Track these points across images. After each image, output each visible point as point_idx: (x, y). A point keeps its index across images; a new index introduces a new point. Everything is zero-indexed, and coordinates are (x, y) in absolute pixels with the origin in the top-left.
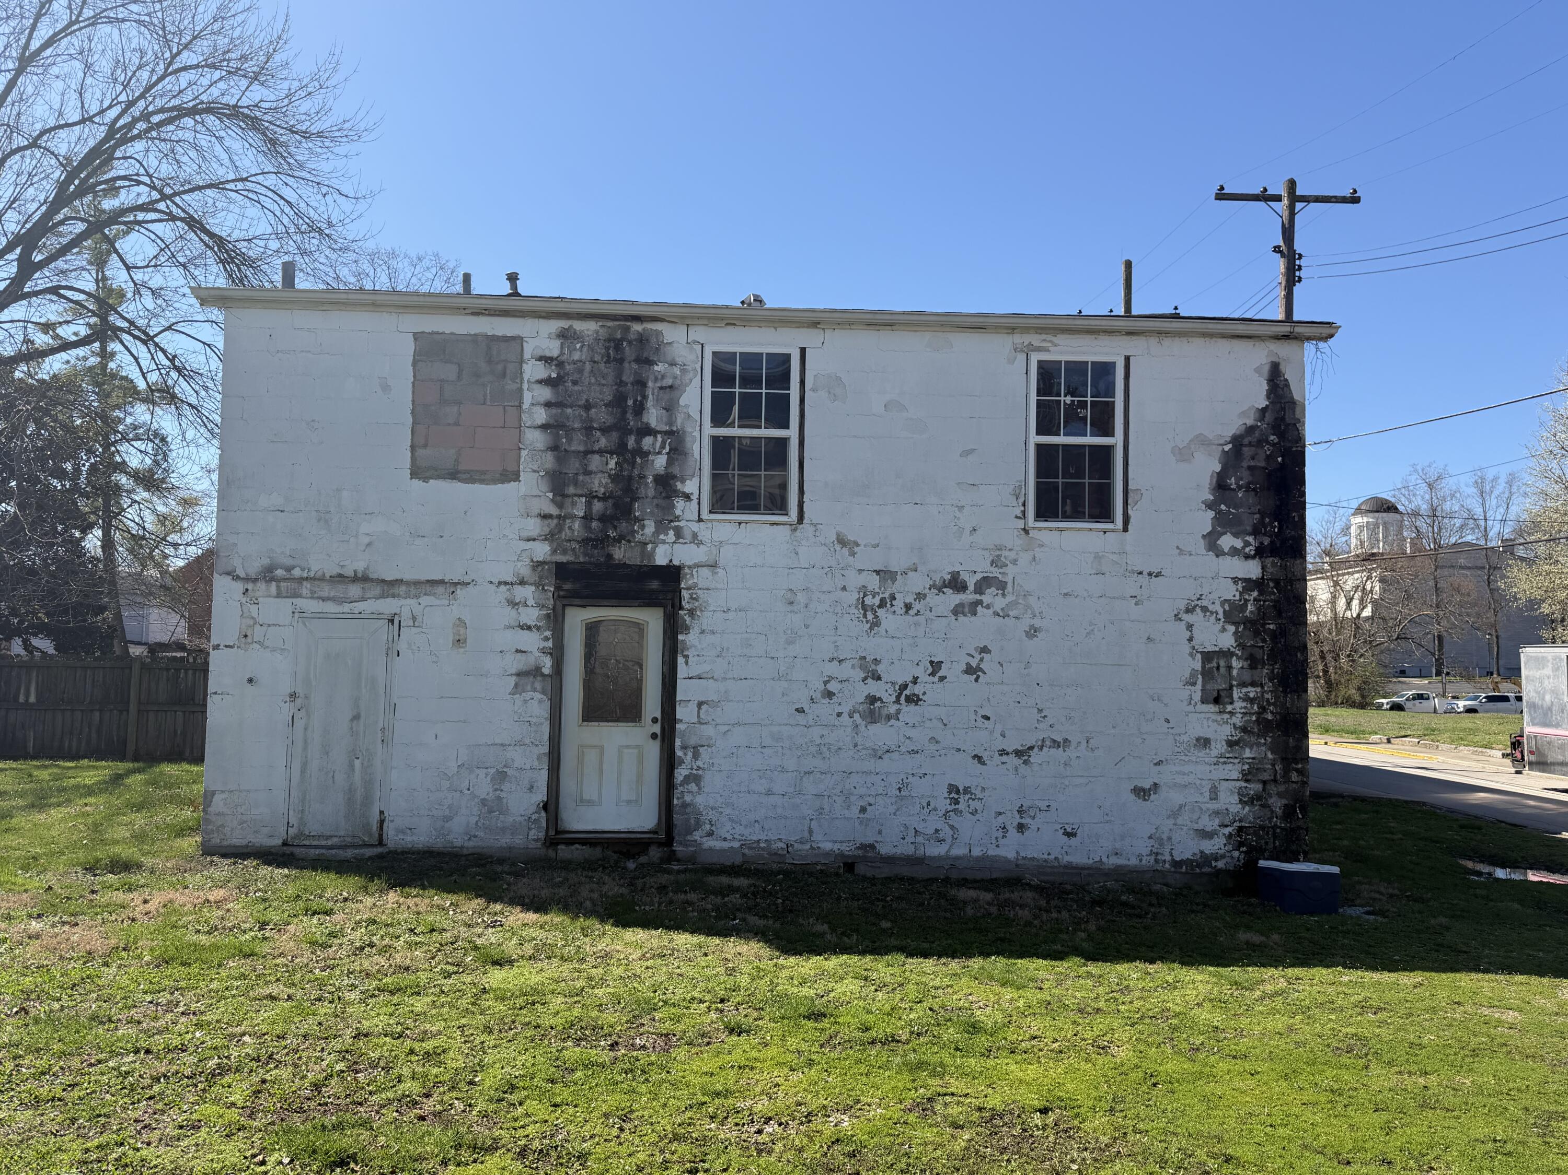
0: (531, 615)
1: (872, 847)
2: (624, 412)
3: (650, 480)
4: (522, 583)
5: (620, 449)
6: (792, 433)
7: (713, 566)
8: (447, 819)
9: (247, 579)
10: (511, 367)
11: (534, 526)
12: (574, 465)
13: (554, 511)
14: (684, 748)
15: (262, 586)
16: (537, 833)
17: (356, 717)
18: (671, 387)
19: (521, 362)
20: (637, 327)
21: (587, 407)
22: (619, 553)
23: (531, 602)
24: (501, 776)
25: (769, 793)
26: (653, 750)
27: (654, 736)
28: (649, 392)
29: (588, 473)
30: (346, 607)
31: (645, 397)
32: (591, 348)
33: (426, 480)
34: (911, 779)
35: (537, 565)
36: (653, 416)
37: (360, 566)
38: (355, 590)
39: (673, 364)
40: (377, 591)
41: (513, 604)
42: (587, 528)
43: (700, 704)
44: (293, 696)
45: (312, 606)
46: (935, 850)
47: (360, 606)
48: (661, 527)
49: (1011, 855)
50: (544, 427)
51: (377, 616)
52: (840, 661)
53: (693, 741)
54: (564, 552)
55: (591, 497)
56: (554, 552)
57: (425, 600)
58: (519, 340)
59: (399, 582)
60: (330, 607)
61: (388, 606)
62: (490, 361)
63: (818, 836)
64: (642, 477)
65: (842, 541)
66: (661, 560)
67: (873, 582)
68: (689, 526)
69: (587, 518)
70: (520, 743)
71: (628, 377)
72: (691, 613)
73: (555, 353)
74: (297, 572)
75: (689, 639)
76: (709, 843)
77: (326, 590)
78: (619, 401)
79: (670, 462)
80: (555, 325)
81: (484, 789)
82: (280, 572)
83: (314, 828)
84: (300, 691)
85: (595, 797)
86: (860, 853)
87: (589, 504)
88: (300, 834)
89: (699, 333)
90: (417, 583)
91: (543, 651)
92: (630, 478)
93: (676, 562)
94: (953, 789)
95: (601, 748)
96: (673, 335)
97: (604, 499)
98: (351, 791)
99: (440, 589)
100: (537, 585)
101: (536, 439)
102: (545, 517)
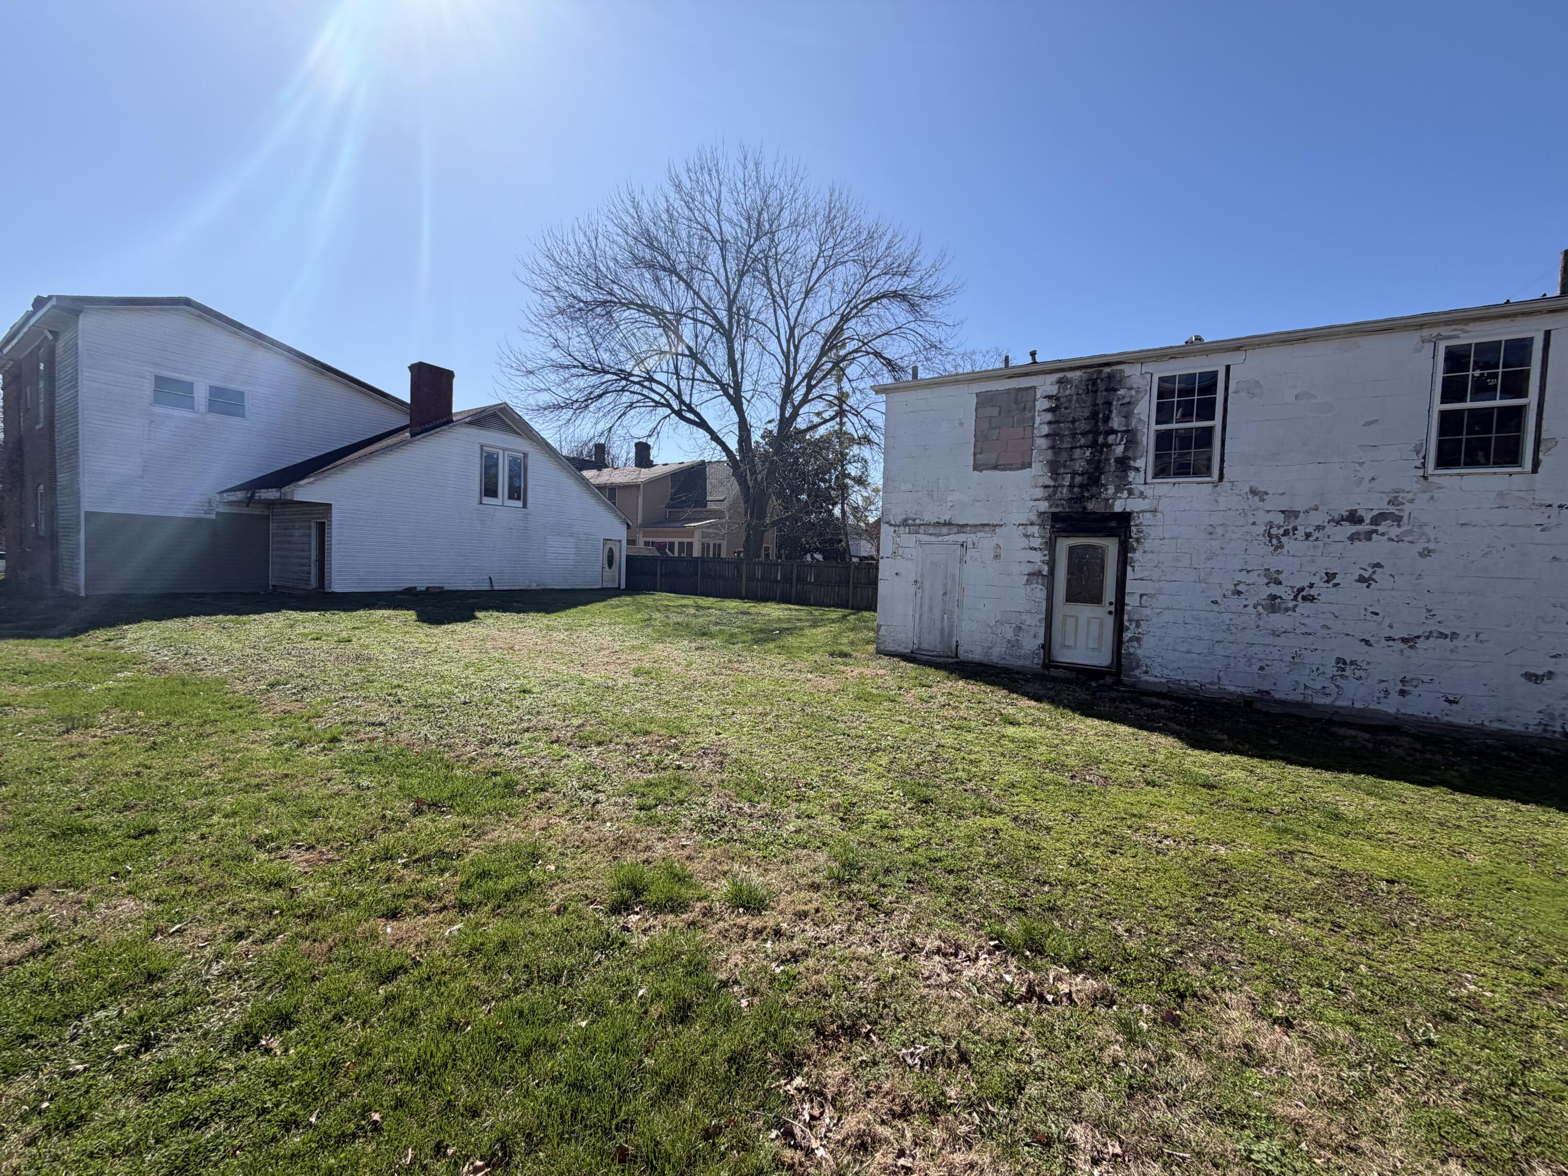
0: (1037, 542)
1: (1268, 693)
2: (1097, 422)
3: (1112, 461)
4: (1032, 524)
5: (1094, 444)
6: (1217, 423)
7: (1154, 511)
8: (990, 648)
9: (895, 525)
10: (1029, 405)
11: (1040, 493)
12: (1064, 456)
13: (1051, 483)
14: (1130, 620)
15: (902, 528)
16: (1038, 661)
17: (945, 594)
18: (1129, 403)
19: (1035, 400)
20: (1107, 370)
21: (1073, 422)
22: (1090, 506)
23: (1037, 535)
24: (1019, 629)
25: (1189, 652)
26: (1110, 621)
27: (1110, 613)
28: (1114, 408)
29: (1072, 460)
30: (941, 539)
31: (1110, 411)
32: (1077, 386)
33: (980, 471)
34: (1303, 651)
35: (1041, 514)
36: (1116, 422)
37: (947, 518)
38: (945, 530)
39: (1130, 389)
40: (955, 530)
41: (1027, 536)
42: (1071, 492)
43: (1141, 596)
44: (916, 582)
45: (925, 538)
46: (1320, 700)
47: (947, 538)
48: (1119, 489)
49: (1392, 711)
50: (1047, 436)
51: (955, 543)
52: (1248, 572)
53: (1136, 617)
54: (1057, 506)
55: (1074, 474)
56: (1051, 506)
57: (979, 534)
58: (1034, 388)
59: (967, 525)
60: (933, 539)
61: (961, 538)
62: (1017, 403)
63: (1224, 681)
64: (1107, 460)
65: (1253, 492)
66: (1118, 507)
67: (1279, 519)
68: (1138, 487)
69: (1071, 486)
70: (1029, 612)
71: (1100, 401)
72: (1138, 540)
73: (1055, 392)
74: (918, 522)
75: (1136, 556)
76: (1145, 678)
77: (931, 530)
78: (1094, 416)
79: (1126, 449)
80: (1056, 377)
81: (1010, 634)
82: (910, 522)
83: (925, 646)
84: (919, 579)
85: (1072, 644)
86: (1258, 695)
87: (1073, 478)
88: (919, 649)
89: (1149, 367)
90: (975, 526)
91: (1043, 562)
92: (1099, 461)
93: (1128, 510)
94: (1339, 660)
95: (1077, 618)
96: (1131, 371)
97: (1082, 474)
98: (943, 629)
99: (987, 529)
100: (1040, 525)
101: (1042, 443)
102: (1046, 487)
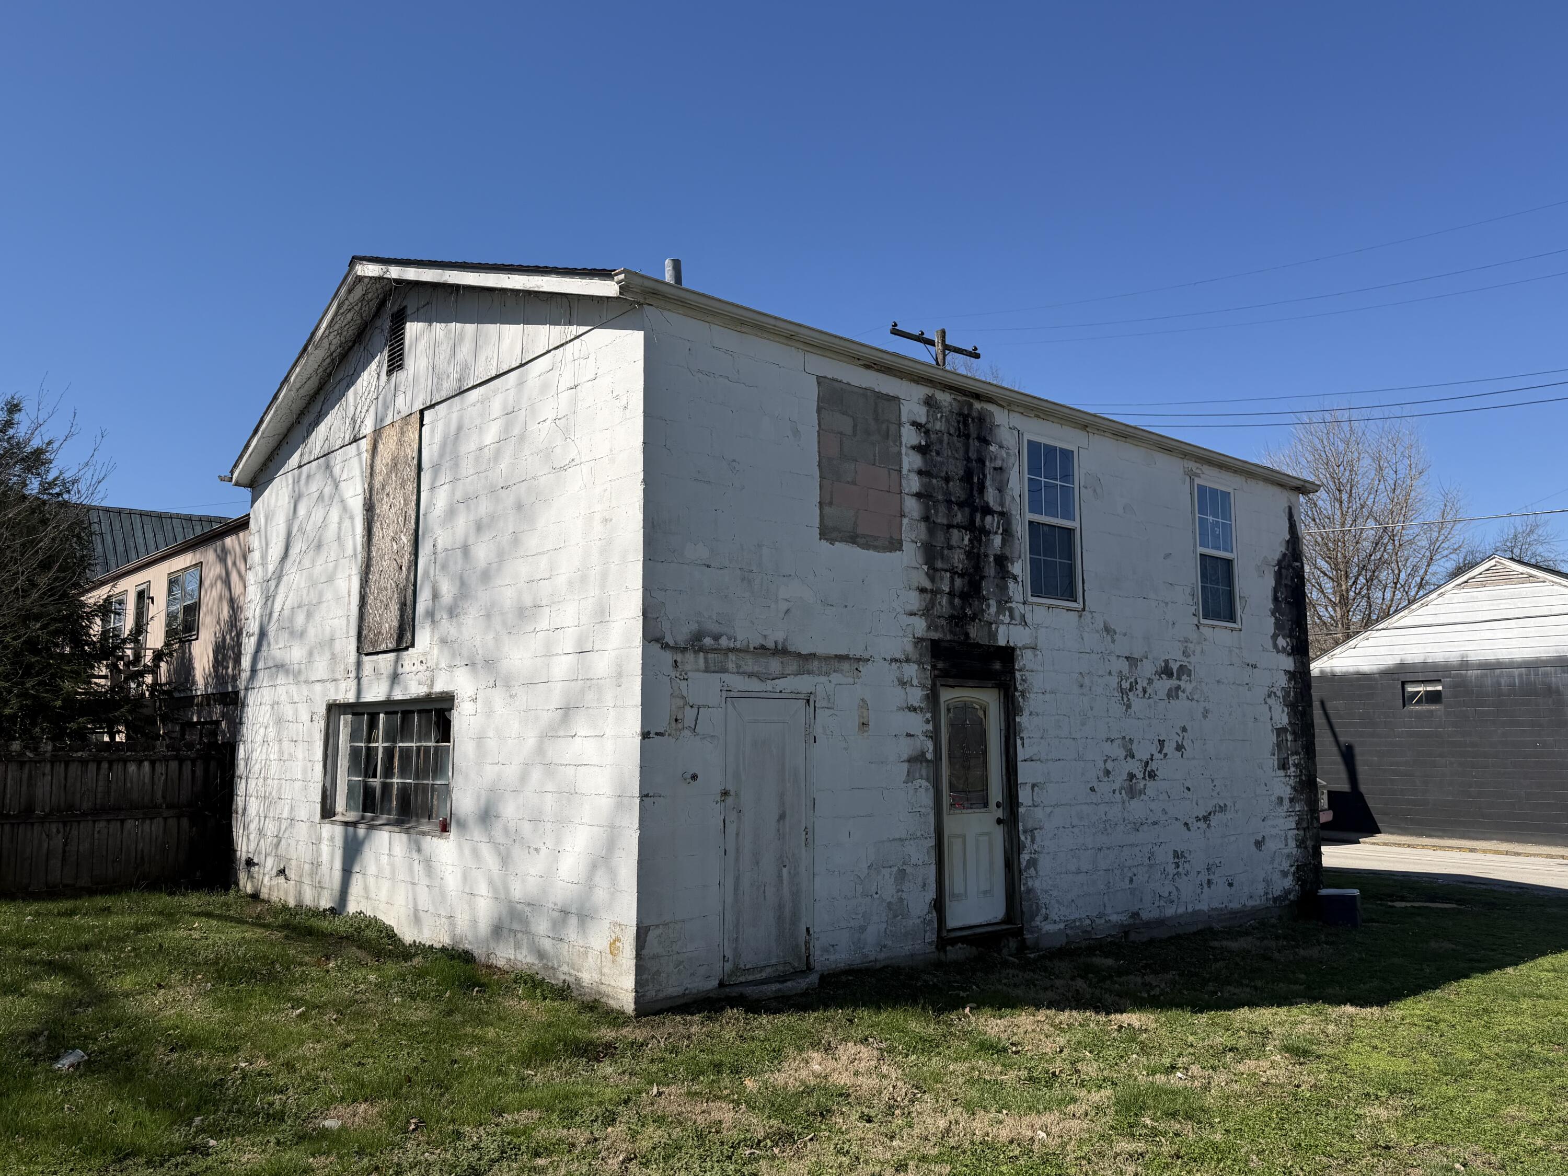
0: (916, 696)
1: (1137, 914)
2: (972, 490)
3: (992, 559)
4: (908, 660)
5: (970, 526)
6: (1076, 523)
7: (1034, 648)
8: (863, 929)
9: (675, 649)
10: (893, 428)
11: (914, 601)
12: (940, 538)
13: (927, 584)
14: (1025, 832)
15: (690, 656)
16: (931, 936)
17: (782, 817)
18: (1001, 468)
19: (900, 425)
20: (977, 405)
21: (947, 479)
22: (975, 632)
23: (915, 682)
24: (902, 875)
25: (1079, 872)
26: (998, 834)
27: (999, 821)
28: (987, 472)
29: (950, 548)
30: (769, 685)
31: (985, 476)
32: (947, 421)
33: (832, 541)
34: (1156, 848)
35: (918, 641)
36: (991, 496)
37: (779, 636)
38: (775, 665)
39: (1001, 447)
40: (793, 666)
41: (903, 684)
42: (951, 603)
43: (1033, 786)
44: (725, 793)
45: (738, 683)
46: (1170, 911)
47: (781, 684)
48: (1001, 609)
49: (1205, 908)
50: (918, 495)
51: (795, 695)
52: (1112, 741)
53: (1030, 825)
54: (936, 630)
55: (953, 572)
56: (929, 628)
57: (836, 678)
58: (896, 399)
59: (813, 656)
60: (755, 685)
61: (804, 684)
62: (876, 419)
63: (1109, 910)
64: (986, 556)
65: (1107, 629)
66: (1002, 642)
67: (1124, 666)
68: (1019, 608)
69: (951, 594)
70: (913, 837)
71: (973, 455)
72: (1023, 694)
73: (923, 420)
74: (724, 642)
75: (1023, 720)
76: (1048, 927)
77: (750, 664)
78: (967, 476)
79: (1004, 542)
80: (928, 391)
81: (889, 892)
82: (708, 641)
83: (748, 959)
84: (729, 787)
85: (962, 891)
86: (1131, 921)
87: (952, 580)
88: (736, 969)
89: (1017, 420)
90: (827, 658)
91: (925, 733)
92: (978, 555)
93: (1012, 644)
94: (1176, 854)
95: (964, 837)
96: (1000, 417)
97: (961, 575)
98: (780, 907)
99: (846, 666)
100: (919, 663)
101: (912, 506)
102: (922, 590)
